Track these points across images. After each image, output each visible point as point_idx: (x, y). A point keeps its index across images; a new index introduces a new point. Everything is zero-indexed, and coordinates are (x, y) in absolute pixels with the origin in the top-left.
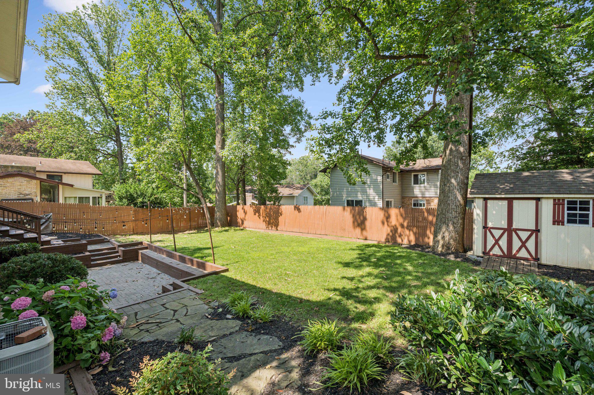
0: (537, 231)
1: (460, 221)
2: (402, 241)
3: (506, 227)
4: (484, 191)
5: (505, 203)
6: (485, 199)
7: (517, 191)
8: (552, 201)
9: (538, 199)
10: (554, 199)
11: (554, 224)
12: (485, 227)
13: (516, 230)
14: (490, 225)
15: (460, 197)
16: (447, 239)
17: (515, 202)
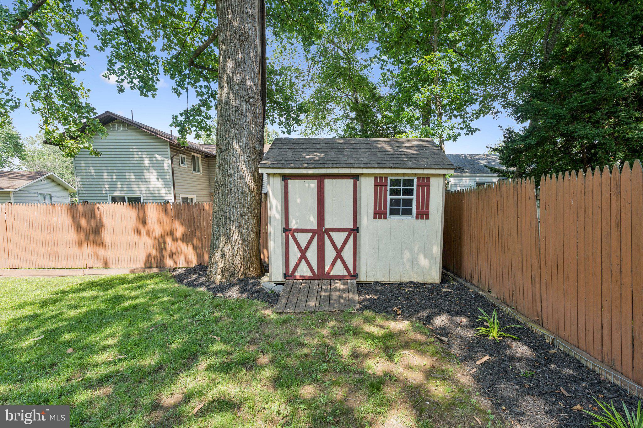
0: (355, 230)
1: (252, 221)
2: (176, 263)
3: (315, 227)
4: (283, 162)
5: (313, 184)
6: (285, 178)
7: (329, 164)
8: (372, 180)
9: (356, 177)
10: (377, 177)
11: (375, 218)
12: (286, 230)
13: (328, 231)
14: (293, 225)
15: (248, 178)
16: (229, 256)
17: (328, 182)
